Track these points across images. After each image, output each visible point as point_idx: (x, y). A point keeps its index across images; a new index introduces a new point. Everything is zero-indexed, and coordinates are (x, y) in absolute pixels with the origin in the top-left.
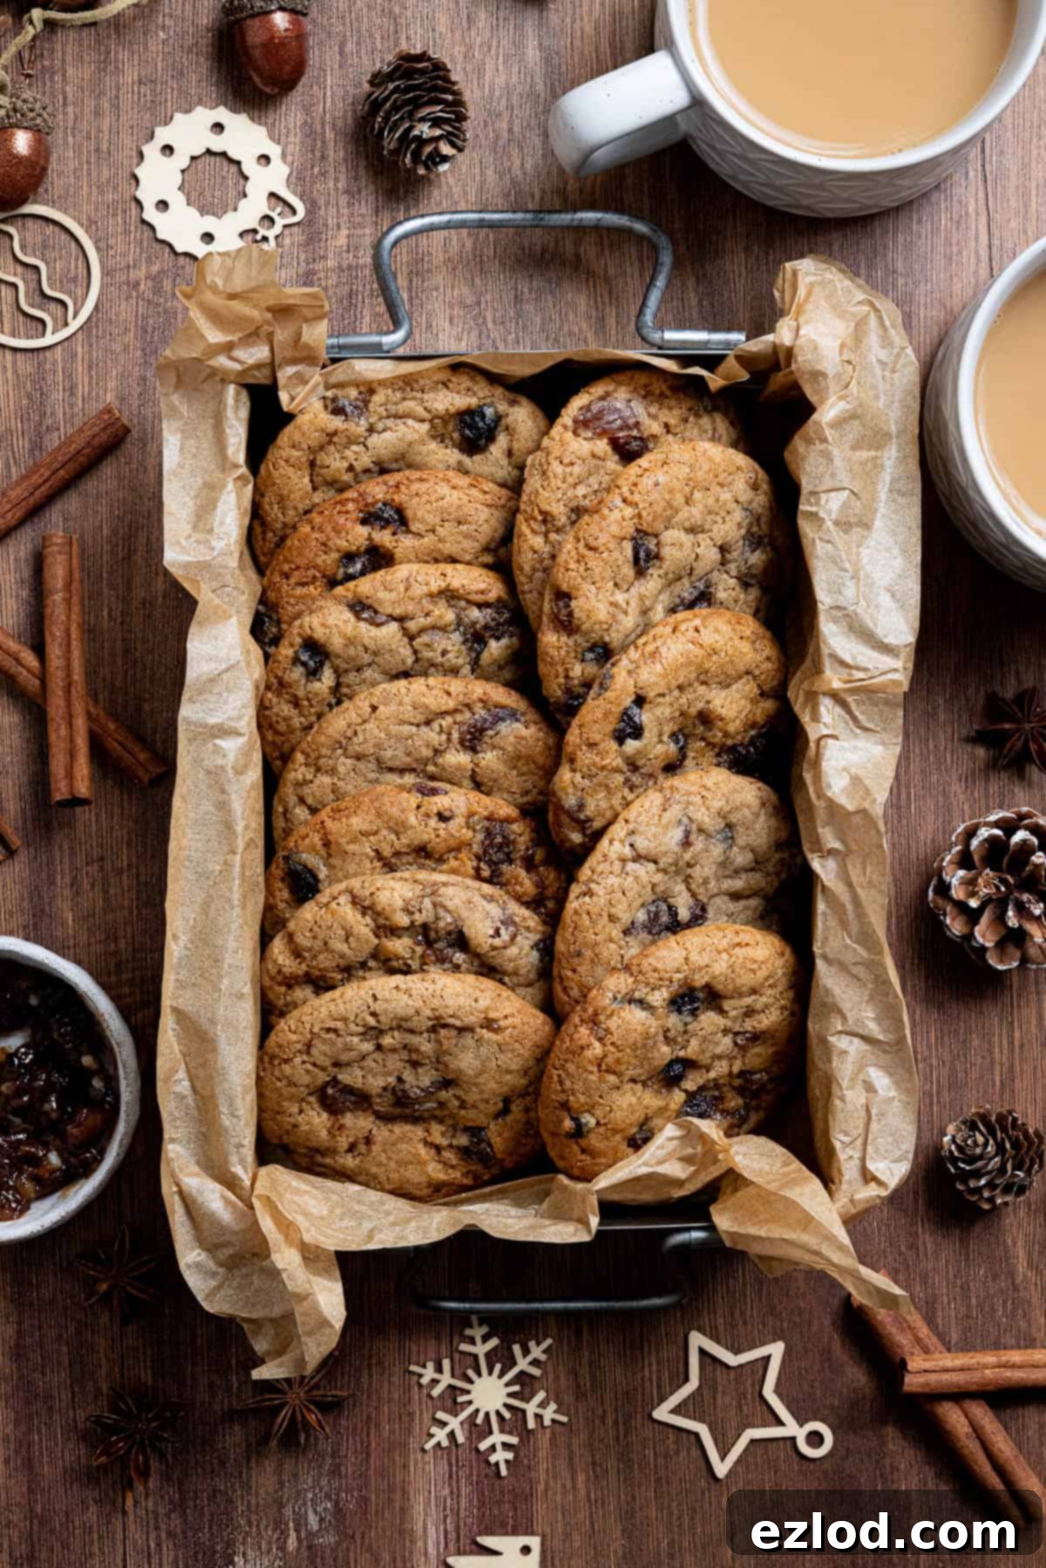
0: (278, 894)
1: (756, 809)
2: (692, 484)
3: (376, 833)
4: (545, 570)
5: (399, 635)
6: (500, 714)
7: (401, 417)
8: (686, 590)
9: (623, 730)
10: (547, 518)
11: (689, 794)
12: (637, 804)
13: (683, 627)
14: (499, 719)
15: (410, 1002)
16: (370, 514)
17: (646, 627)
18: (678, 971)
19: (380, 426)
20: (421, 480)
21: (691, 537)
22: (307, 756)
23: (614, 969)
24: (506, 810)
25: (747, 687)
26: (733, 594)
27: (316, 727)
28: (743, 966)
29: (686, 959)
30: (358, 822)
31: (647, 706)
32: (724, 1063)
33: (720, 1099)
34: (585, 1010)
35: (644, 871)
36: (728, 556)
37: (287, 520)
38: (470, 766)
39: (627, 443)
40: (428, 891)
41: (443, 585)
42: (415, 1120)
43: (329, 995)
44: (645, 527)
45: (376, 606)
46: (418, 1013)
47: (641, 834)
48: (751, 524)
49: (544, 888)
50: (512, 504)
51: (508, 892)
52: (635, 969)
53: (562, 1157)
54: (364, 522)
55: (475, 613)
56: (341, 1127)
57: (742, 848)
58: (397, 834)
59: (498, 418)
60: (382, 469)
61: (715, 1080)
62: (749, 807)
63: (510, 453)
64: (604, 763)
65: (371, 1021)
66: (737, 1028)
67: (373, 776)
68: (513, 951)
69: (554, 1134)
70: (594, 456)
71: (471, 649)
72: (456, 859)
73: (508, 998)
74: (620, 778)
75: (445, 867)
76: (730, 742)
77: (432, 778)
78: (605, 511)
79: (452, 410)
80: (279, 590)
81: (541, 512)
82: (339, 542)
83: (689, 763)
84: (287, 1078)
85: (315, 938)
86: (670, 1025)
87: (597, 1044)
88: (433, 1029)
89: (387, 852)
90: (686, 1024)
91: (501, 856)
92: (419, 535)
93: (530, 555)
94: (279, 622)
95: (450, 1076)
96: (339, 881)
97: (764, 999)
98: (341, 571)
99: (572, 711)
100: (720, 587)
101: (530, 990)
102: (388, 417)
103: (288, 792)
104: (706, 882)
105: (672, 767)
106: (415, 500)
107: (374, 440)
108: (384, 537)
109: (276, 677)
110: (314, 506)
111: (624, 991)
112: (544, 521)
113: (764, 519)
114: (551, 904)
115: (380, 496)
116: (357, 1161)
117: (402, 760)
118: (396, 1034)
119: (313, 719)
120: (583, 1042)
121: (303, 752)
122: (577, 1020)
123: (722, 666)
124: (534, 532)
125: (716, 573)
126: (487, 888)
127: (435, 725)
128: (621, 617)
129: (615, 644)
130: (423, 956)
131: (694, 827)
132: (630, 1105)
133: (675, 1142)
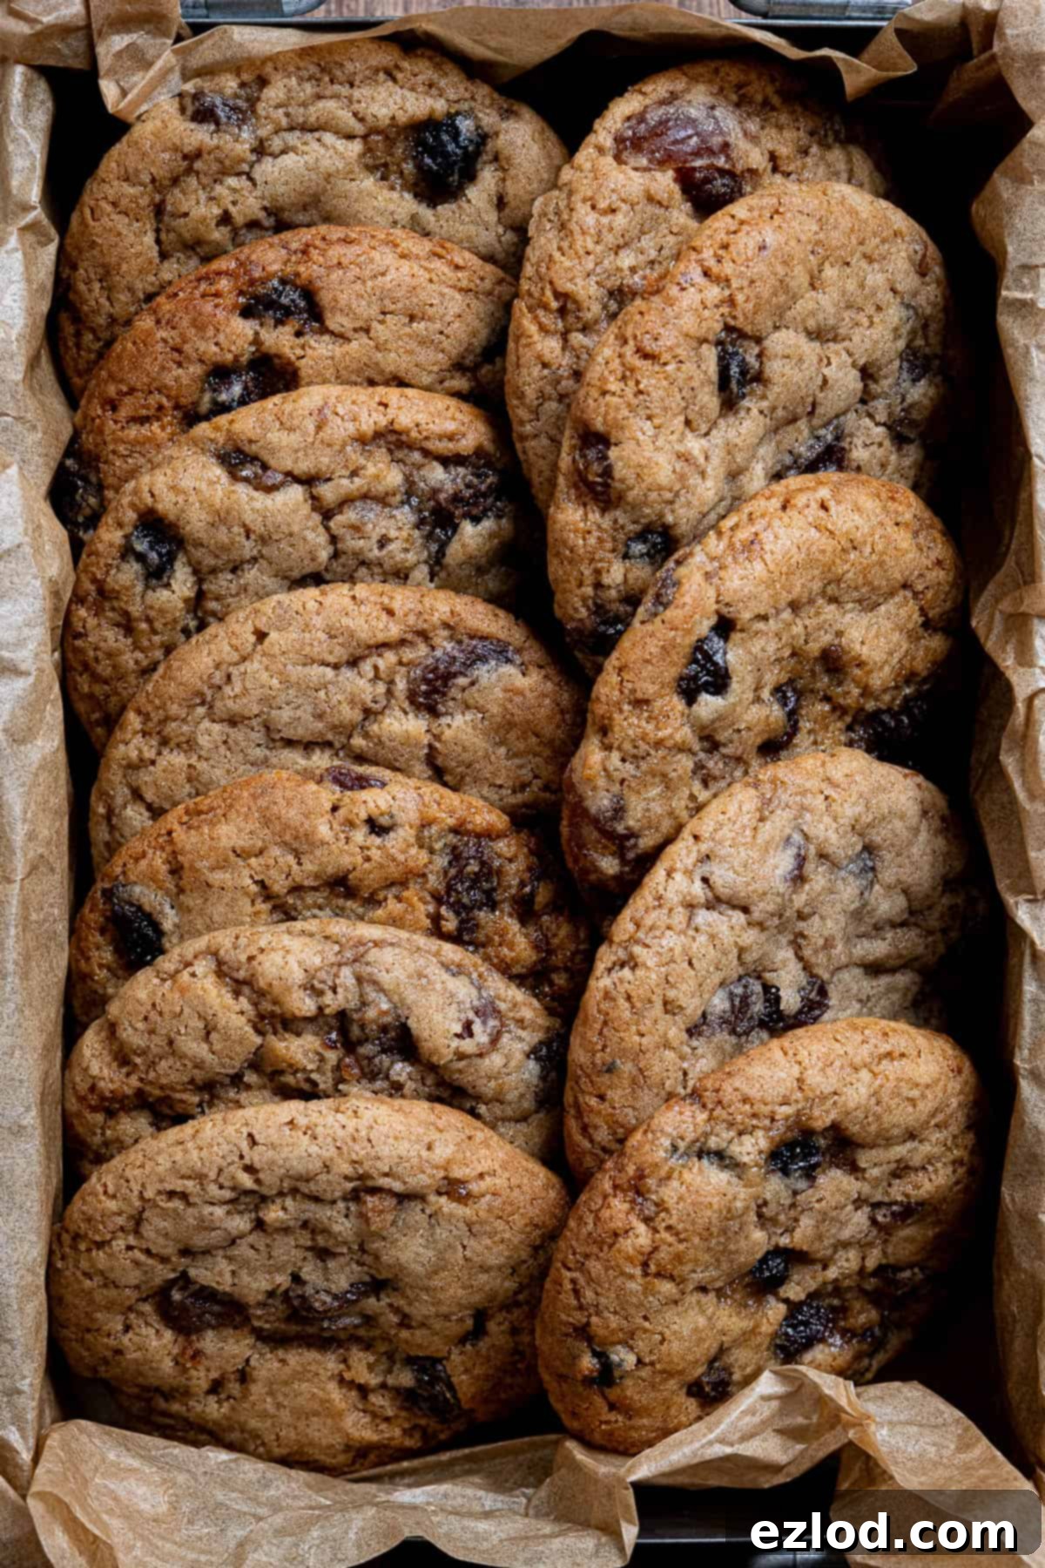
0: (95, 954)
1: (914, 821)
2: (822, 253)
3: (261, 852)
4: (561, 398)
5: (306, 509)
6: (480, 650)
7: (312, 130)
8: (802, 441)
9: (695, 678)
10: (567, 305)
11: (804, 793)
12: (715, 806)
13: (801, 500)
14: (478, 658)
15: (314, 1149)
16: (258, 298)
17: (736, 501)
18: (785, 1102)
19: (276, 144)
20: (347, 241)
21: (816, 345)
22: (147, 717)
23: (670, 1096)
24: (487, 817)
25: (900, 612)
26: (880, 452)
27: (161, 670)
28: (896, 1093)
29: (800, 1080)
30: (229, 834)
31: (736, 637)
32: (853, 1254)
33: (842, 1311)
34: (621, 1169)
35: (726, 925)
36: (873, 386)
37: (117, 310)
38: (426, 739)
39: (707, 180)
40: (349, 954)
41: (383, 422)
42: (323, 1343)
43: (173, 1133)
44: (740, 323)
45: (265, 456)
46: (327, 1167)
47: (723, 859)
48: (913, 332)
49: (550, 952)
50: (505, 289)
51: (487, 958)
52: (709, 1096)
53: (574, 1415)
54: (247, 313)
55: (437, 475)
56: (197, 1355)
57: (889, 887)
58: (297, 855)
59: (483, 138)
60: (279, 221)
61: (836, 1280)
62: (902, 817)
63: (501, 203)
64: (660, 734)
65: (246, 1181)
66: (878, 1197)
67: (259, 753)
68: (495, 1060)
69: (562, 1378)
70: (650, 199)
71: (429, 537)
72: (399, 899)
73: (486, 1144)
74: (686, 763)
75: (380, 913)
76: (870, 706)
77: (360, 758)
78: (674, 291)
79: (402, 118)
80: (101, 431)
81: (558, 295)
82: (202, 346)
83: (803, 740)
84: (102, 1273)
85: (152, 1032)
86: (768, 1196)
87: (641, 1228)
88: (355, 1196)
89: (279, 885)
90: (795, 1193)
91: (477, 895)
92: (341, 337)
93: (536, 371)
94: (100, 488)
95: (384, 1275)
96: (199, 934)
97: (926, 1149)
98: (207, 397)
99: (606, 645)
100: (858, 441)
101: (522, 1127)
102: (291, 129)
103: (113, 779)
104: (828, 944)
105: (773, 747)
106: (337, 275)
107: (267, 169)
108: (280, 339)
109: (94, 580)
110: (163, 287)
111: (690, 1136)
112: (562, 312)
113: (933, 327)
114: (560, 980)
115: (275, 267)
116: (225, 1409)
117: (309, 727)
118: (289, 1202)
119: (158, 654)
120: (618, 1224)
121: (139, 712)
122: (607, 1185)
123: (865, 571)
124: (543, 329)
125: (851, 416)
126: (450, 951)
127: (367, 667)
128: (694, 480)
129: (683, 528)
130: (338, 1068)
131: (812, 850)
132: (696, 1330)
133: (775, 1404)
